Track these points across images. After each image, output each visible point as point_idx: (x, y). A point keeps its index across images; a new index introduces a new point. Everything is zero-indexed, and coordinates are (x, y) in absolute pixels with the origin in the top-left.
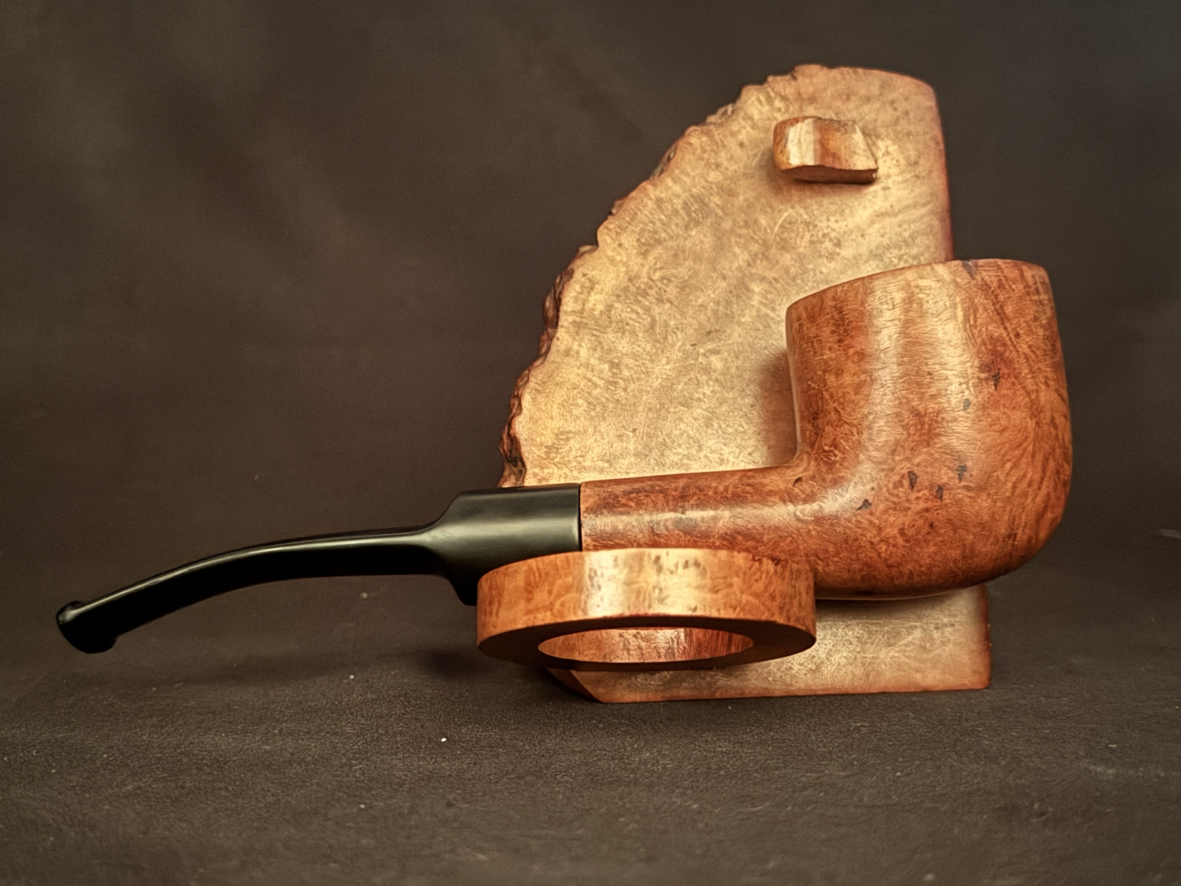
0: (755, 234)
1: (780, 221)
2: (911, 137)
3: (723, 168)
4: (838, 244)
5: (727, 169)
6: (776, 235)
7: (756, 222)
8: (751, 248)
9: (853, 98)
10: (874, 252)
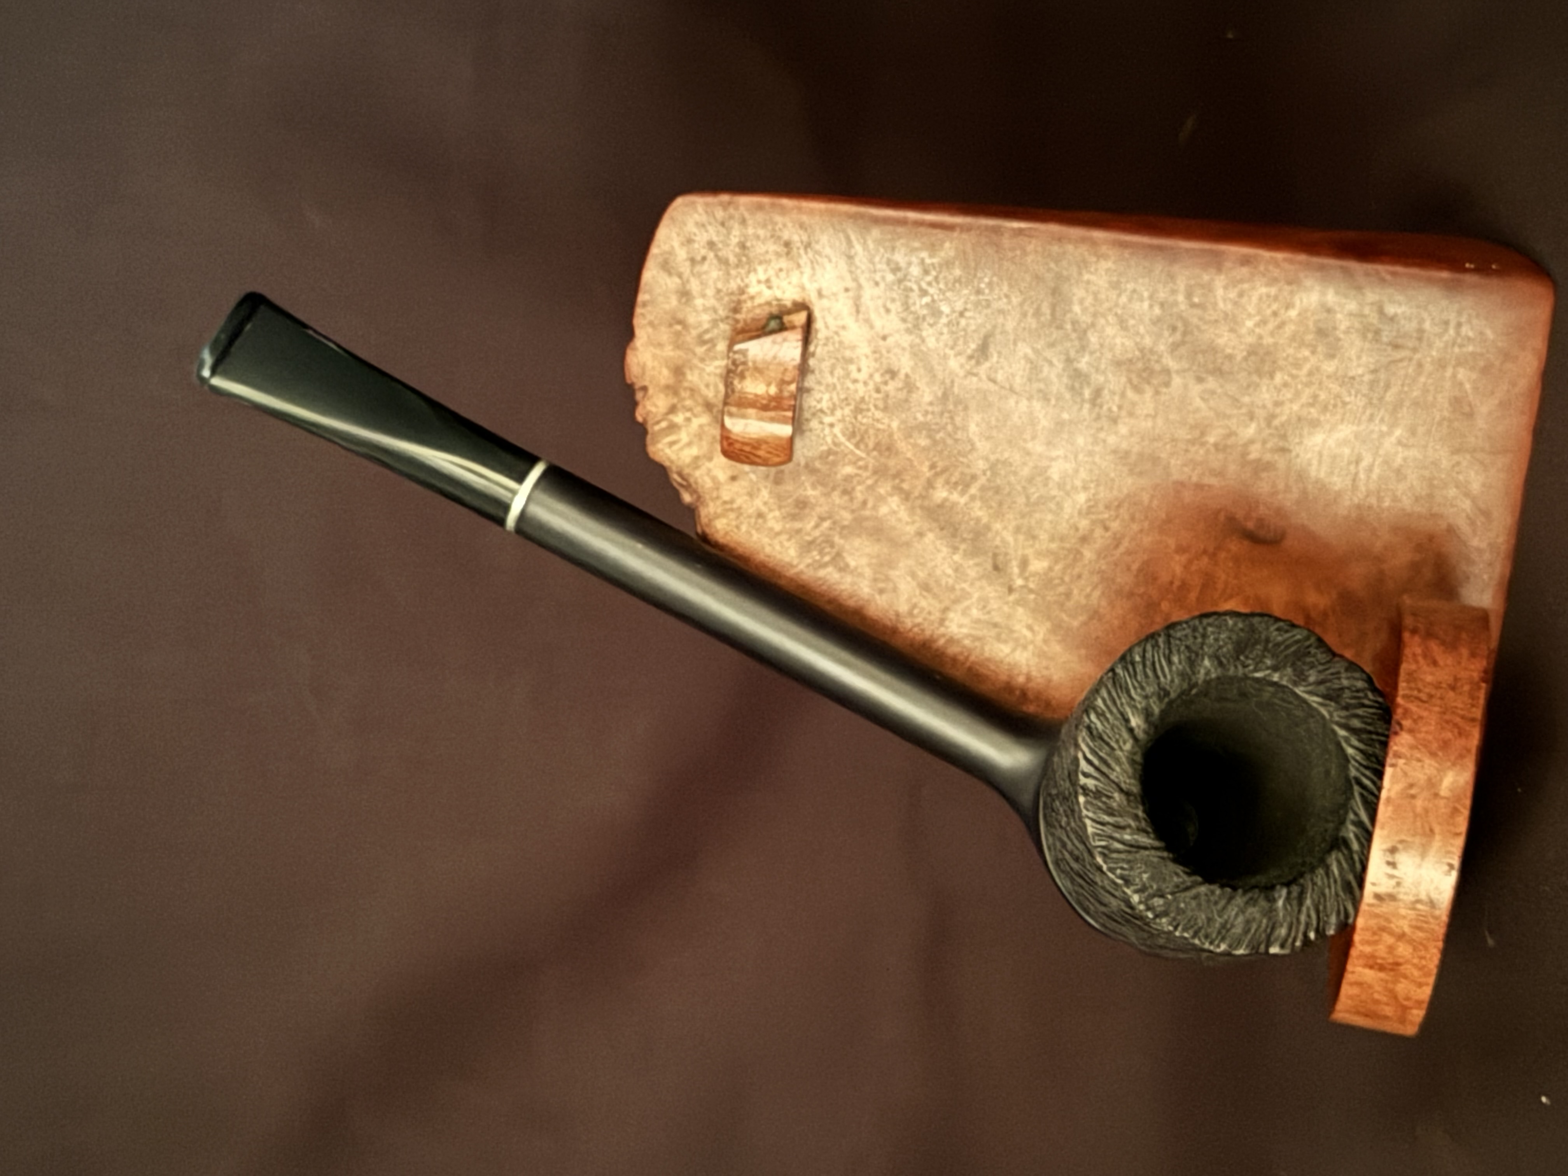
0: (864, 482)
1: (848, 444)
2: (748, 244)
3: (764, 509)
4: (892, 373)
5: (765, 503)
6: (868, 454)
7: (848, 478)
8: (882, 491)
9: (680, 316)
10: (910, 325)
